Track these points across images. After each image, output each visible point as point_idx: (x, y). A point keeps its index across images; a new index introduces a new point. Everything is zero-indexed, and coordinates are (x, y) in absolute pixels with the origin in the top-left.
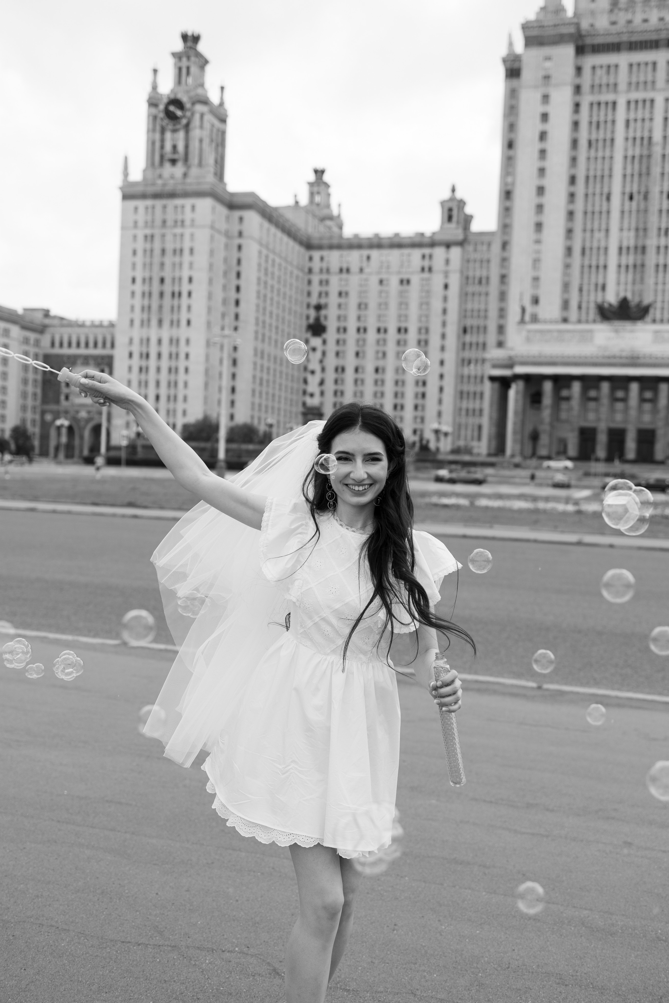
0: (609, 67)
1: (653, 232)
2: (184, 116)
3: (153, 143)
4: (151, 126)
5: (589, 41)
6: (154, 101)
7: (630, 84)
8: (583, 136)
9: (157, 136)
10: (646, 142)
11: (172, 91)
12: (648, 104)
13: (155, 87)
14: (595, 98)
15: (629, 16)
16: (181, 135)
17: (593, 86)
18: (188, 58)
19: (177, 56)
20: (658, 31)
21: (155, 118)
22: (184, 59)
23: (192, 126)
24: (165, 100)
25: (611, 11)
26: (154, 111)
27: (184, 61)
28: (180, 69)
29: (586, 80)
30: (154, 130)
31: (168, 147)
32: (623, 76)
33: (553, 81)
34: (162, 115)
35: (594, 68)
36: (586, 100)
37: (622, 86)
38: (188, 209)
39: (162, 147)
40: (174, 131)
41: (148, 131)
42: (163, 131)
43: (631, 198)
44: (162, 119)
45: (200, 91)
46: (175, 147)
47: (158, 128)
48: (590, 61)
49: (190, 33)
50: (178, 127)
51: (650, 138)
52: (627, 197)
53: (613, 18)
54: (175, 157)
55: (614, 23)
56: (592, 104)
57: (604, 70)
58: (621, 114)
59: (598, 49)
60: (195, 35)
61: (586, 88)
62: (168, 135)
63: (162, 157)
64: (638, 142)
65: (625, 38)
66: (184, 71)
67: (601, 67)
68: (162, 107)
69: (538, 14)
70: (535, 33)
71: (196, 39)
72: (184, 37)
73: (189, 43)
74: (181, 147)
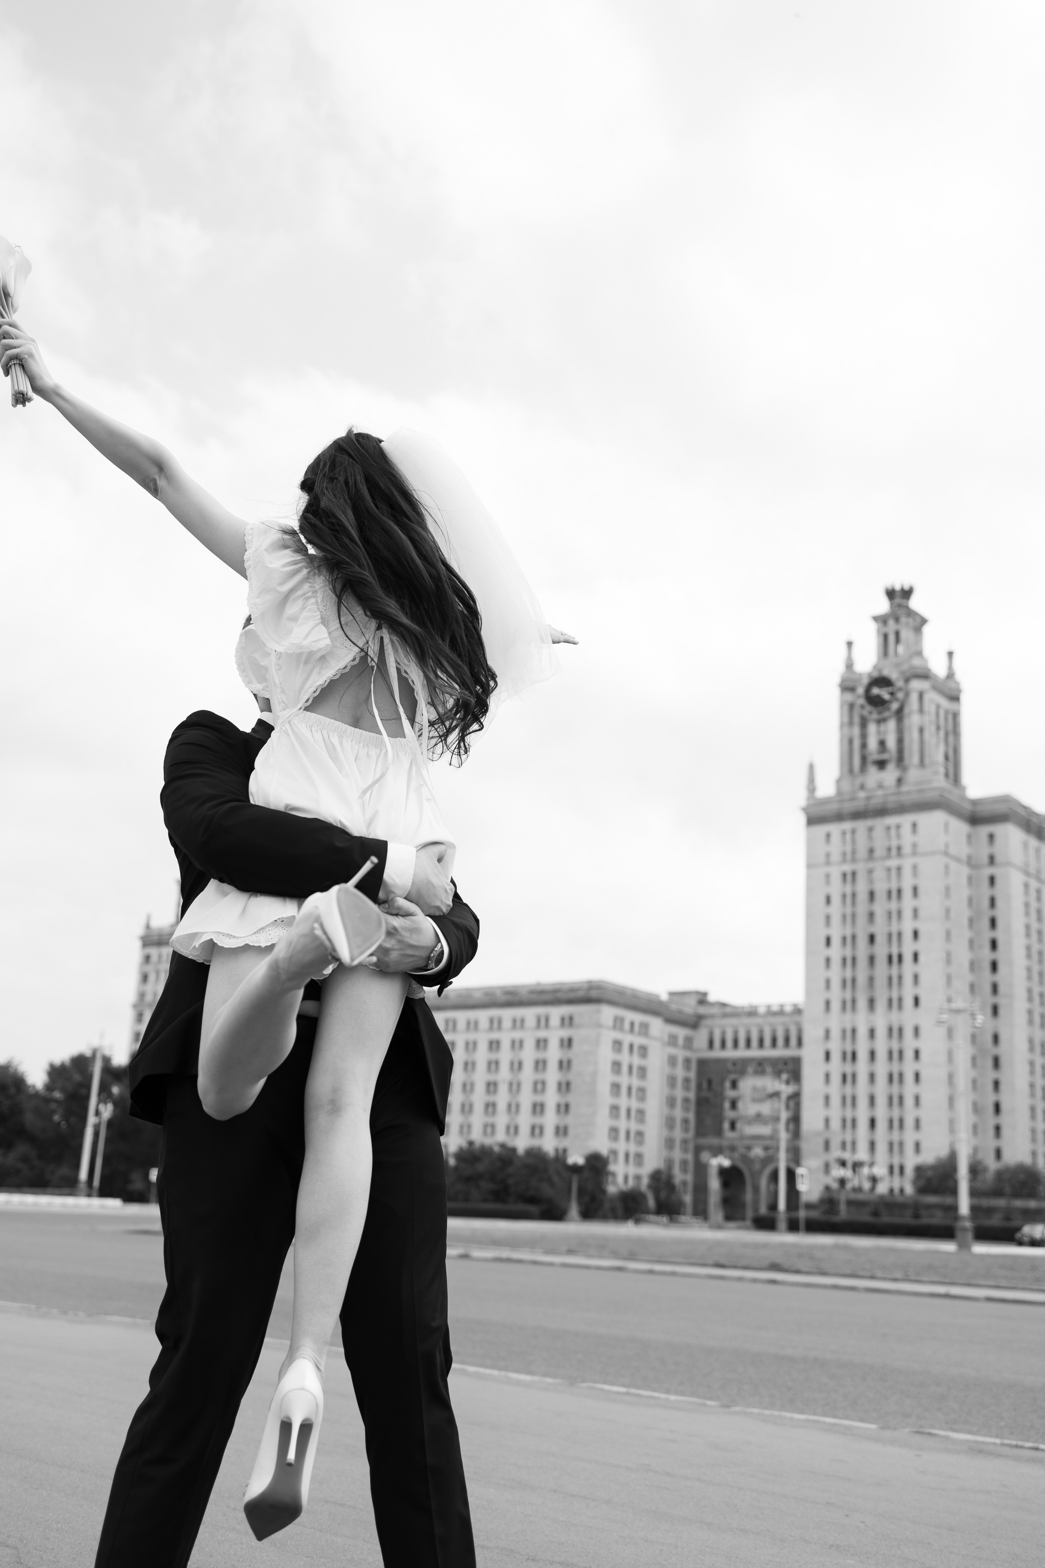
2: (895, 699)
3: (851, 742)
4: (846, 719)
6: (850, 684)
9: (856, 731)
11: (875, 667)
13: (849, 665)
16: (892, 725)
18: (897, 620)
19: (881, 620)
21: (851, 706)
22: (891, 623)
23: (906, 711)
24: (865, 681)
26: (849, 697)
27: (892, 626)
28: (885, 637)
30: (851, 723)
31: (873, 744)
34: (862, 701)
38: (906, 829)
39: (864, 746)
40: (880, 721)
41: (842, 726)
42: (864, 723)
44: (862, 707)
45: (916, 662)
46: (882, 743)
47: (857, 720)
49: (898, 587)
50: (886, 714)
54: (885, 756)
60: (906, 588)
62: (872, 728)
63: (864, 759)
66: (892, 638)
68: (861, 690)
71: (907, 593)
72: (891, 594)
73: (898, 600)
74: (891, 743)
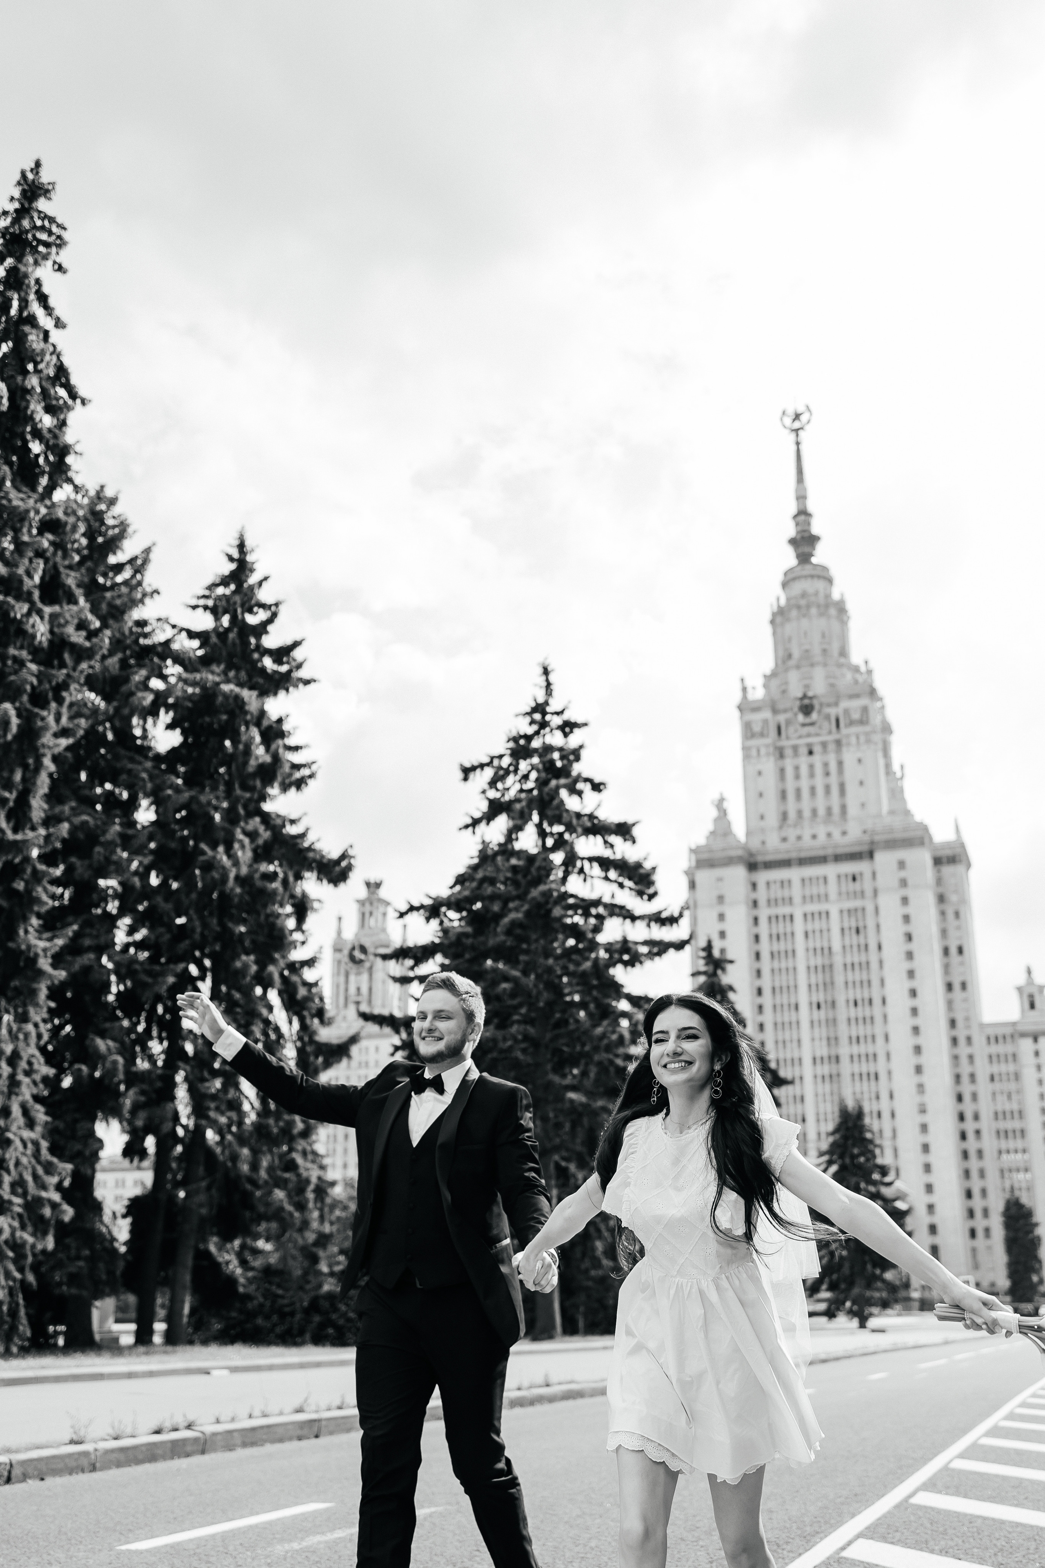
0: (782, 882)
1: (844, 1040)
2: (368, 960)
3: (338, 986)
4: (336, 971)
5: (760, 859)
6: (339, 947)
7: (804, 897)
8: (765, 947)
9: (342, 979)
10: (826, 951)
11: (356, 935)
12: (824, 916)
13: (339, 932)
14: (773, 911)
15: (798, 832)
16: (365, 977)
17: (769, 901)
18: (371, 904)
19: (362, 903)
20: (824, 848)
21: (339, 962)
22: (367, 905)
23: (374, 969)
24: (349, 946)
25: (781, 827)
26: (338, 956)
27: (368, 908)
28: (363, 914)
29: (762, 895)
30: (338, 974)
31: (352, 990)
32: (796, 891)
33: (727, 900)
34: (346, 959)
35: (768, 883)
36: (764, 913)
37: (797, 899)
38: (372, 1050)
39: (347, 990)
40: (358, 974)
41: (333, 975)
42: (347, 975)
43: (819, 1007)
44: (346, 964)
45: (382, 936)
46: (358, 989)
47: (342, 972)
48: (762, 877)
49: (372, 881)
50: (362, 970)
51: (830, 949)
52: (815, 1006)
53: (784, 834)
54: (359, 999)
55: (784, 840)
56: (770, 918)
57: (778, 885)
58: (799, 926)
59: (769, 865)
60: (378, 882)
61: (762, 902)
62: (352, 978)
63: (346, 999)
64: (819, 952)
65: (794, 855)
66: (367, 915)
67: (775, 882)
68: (346, 952)
69: (708, 838)
70: (705, 856)
71: (378, 885)
72: (368, 884)
73: (372, 889)
74: (365, 990)
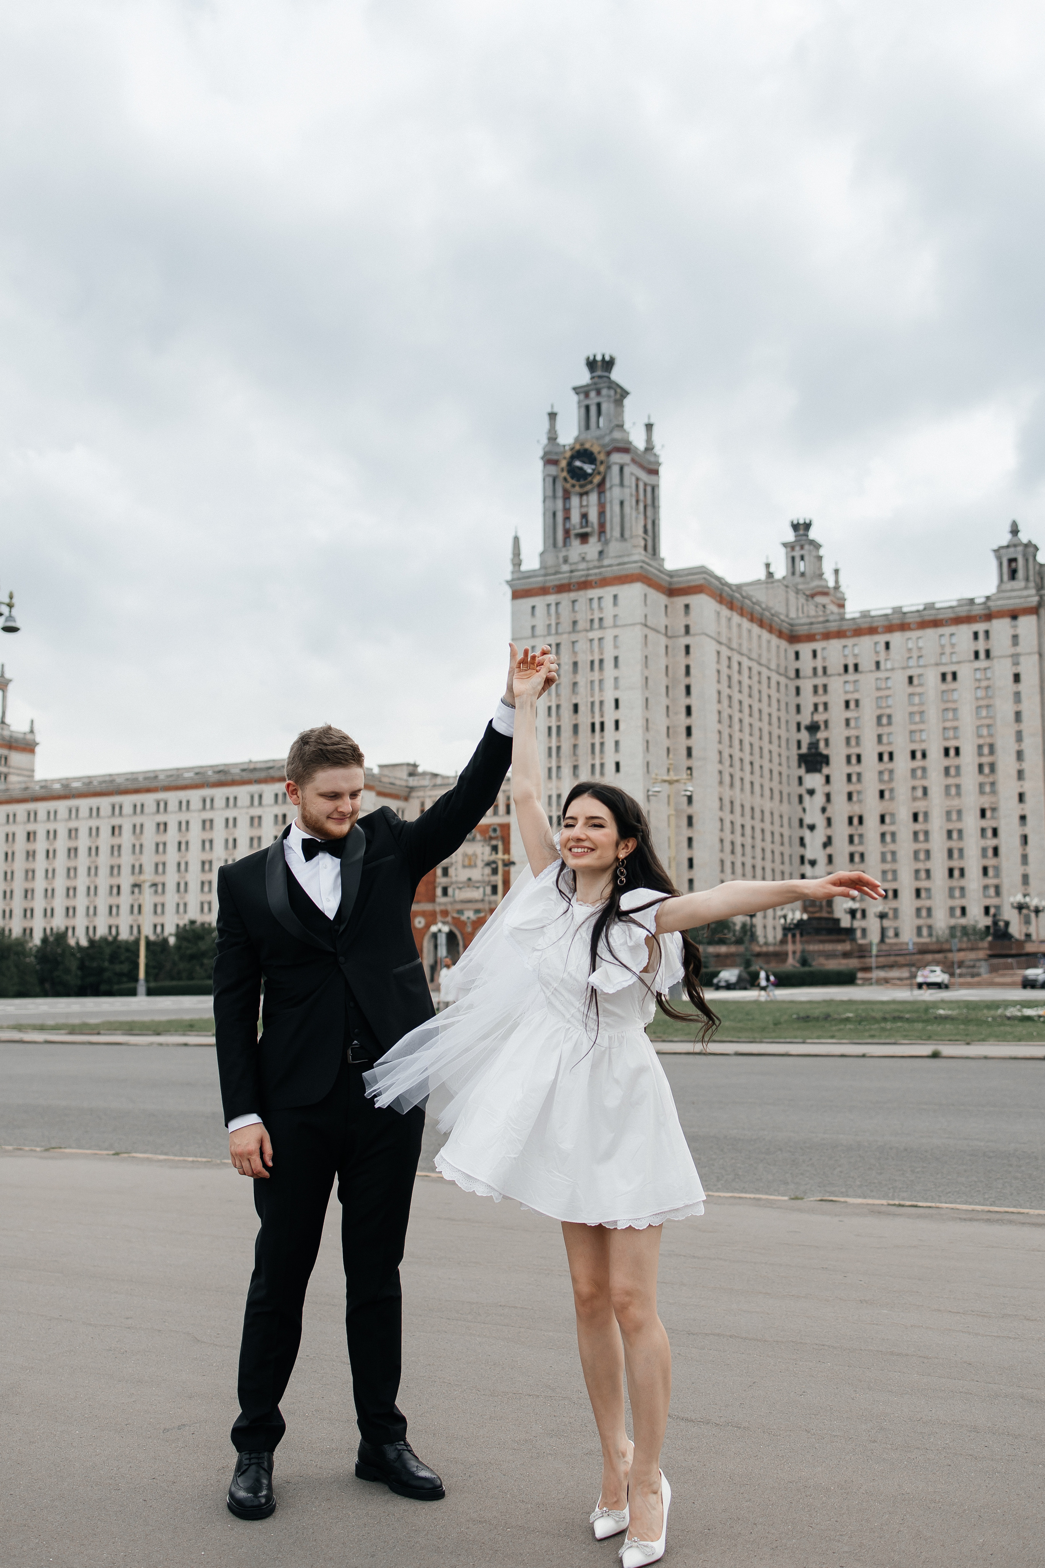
2: (596, 472)
3: (554, 515)
4: (550, 493)
6: (555, 457)
9: (560, 504)
11: (577, 439)
13: (552, 438)
16: (593, 498)
18: (599, 391)
19: (582, 391)
21: (554, 479)
22: (592, 394)
23: (608, 484)
24: (568, 454)
26: (553, 470)
27: (594, 398)
28: (587, 408)
30: (554, 497)
31: (575, 517)
34: (564, 474)
38: (608, 601)
39: (567, 518)
40: (582, 495)
41: (545, 499)
42: (567, 496)
44: (565, 479)
45: (617, 435)
46: (584, 516)
47: (560, 493)
49: (599, 358)
50: (589, 487)
54: (587, 529)
60: (607, 359)
62: (575, 501)
63: (567, 532)
66: (593, 410)
68: (564, 463)
71: (608, 364)
72: (592, 364)
73: (599, 371)
74: (593, 517)
